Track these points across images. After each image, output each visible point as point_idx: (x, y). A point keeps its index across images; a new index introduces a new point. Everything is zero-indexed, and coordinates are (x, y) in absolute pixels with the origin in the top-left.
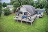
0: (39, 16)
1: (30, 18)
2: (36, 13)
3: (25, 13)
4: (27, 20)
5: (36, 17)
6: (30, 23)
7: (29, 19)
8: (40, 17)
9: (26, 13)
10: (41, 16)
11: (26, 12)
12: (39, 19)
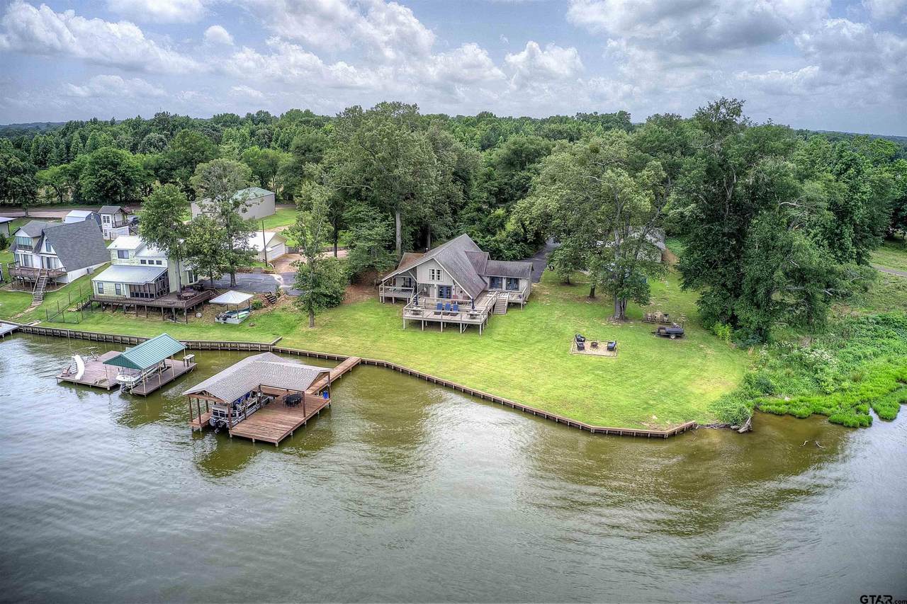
0: (507, 297)
1: (473, 307)
2: (494, 282)
3: (444, 292)
4: (463, 318)
5: (494, 306)
6: (471, 328)
7: (471, 312)
8: (513, 305)
9: (449, 288)
10: (514, 299)
11: (450, 284)
12: (509, 313)
